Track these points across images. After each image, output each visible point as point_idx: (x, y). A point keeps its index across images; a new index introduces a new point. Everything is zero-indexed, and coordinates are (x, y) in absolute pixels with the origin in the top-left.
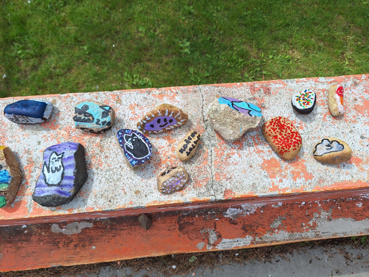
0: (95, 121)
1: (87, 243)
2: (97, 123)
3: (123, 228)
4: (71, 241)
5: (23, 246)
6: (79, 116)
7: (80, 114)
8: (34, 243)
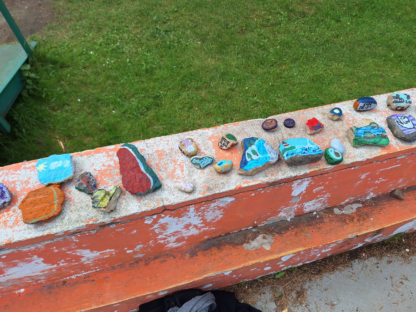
0: (405, 101)
1: (365, 217)
2: (406, 102)
3: (383, 203)
4: (353, 218)
5: (321, 226)
6: (396, 100)
7: (397, 99)
8: (328, 223)
